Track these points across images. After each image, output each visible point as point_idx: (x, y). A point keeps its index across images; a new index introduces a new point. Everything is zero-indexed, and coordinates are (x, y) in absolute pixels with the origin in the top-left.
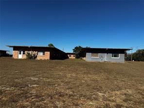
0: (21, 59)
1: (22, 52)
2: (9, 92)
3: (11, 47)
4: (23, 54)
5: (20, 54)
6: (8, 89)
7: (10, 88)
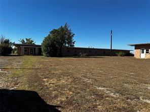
0: (143, 59)
1: (145, 51)
2: (110, 99)
3: (132, 45)
4: (147, 53)
5: (143, 52)
6: (112, 94)
7: (115, 94)
